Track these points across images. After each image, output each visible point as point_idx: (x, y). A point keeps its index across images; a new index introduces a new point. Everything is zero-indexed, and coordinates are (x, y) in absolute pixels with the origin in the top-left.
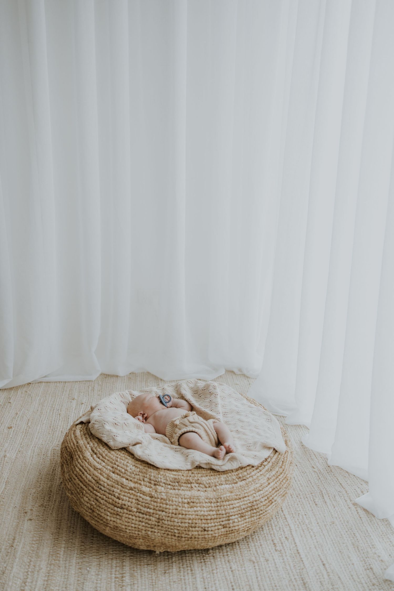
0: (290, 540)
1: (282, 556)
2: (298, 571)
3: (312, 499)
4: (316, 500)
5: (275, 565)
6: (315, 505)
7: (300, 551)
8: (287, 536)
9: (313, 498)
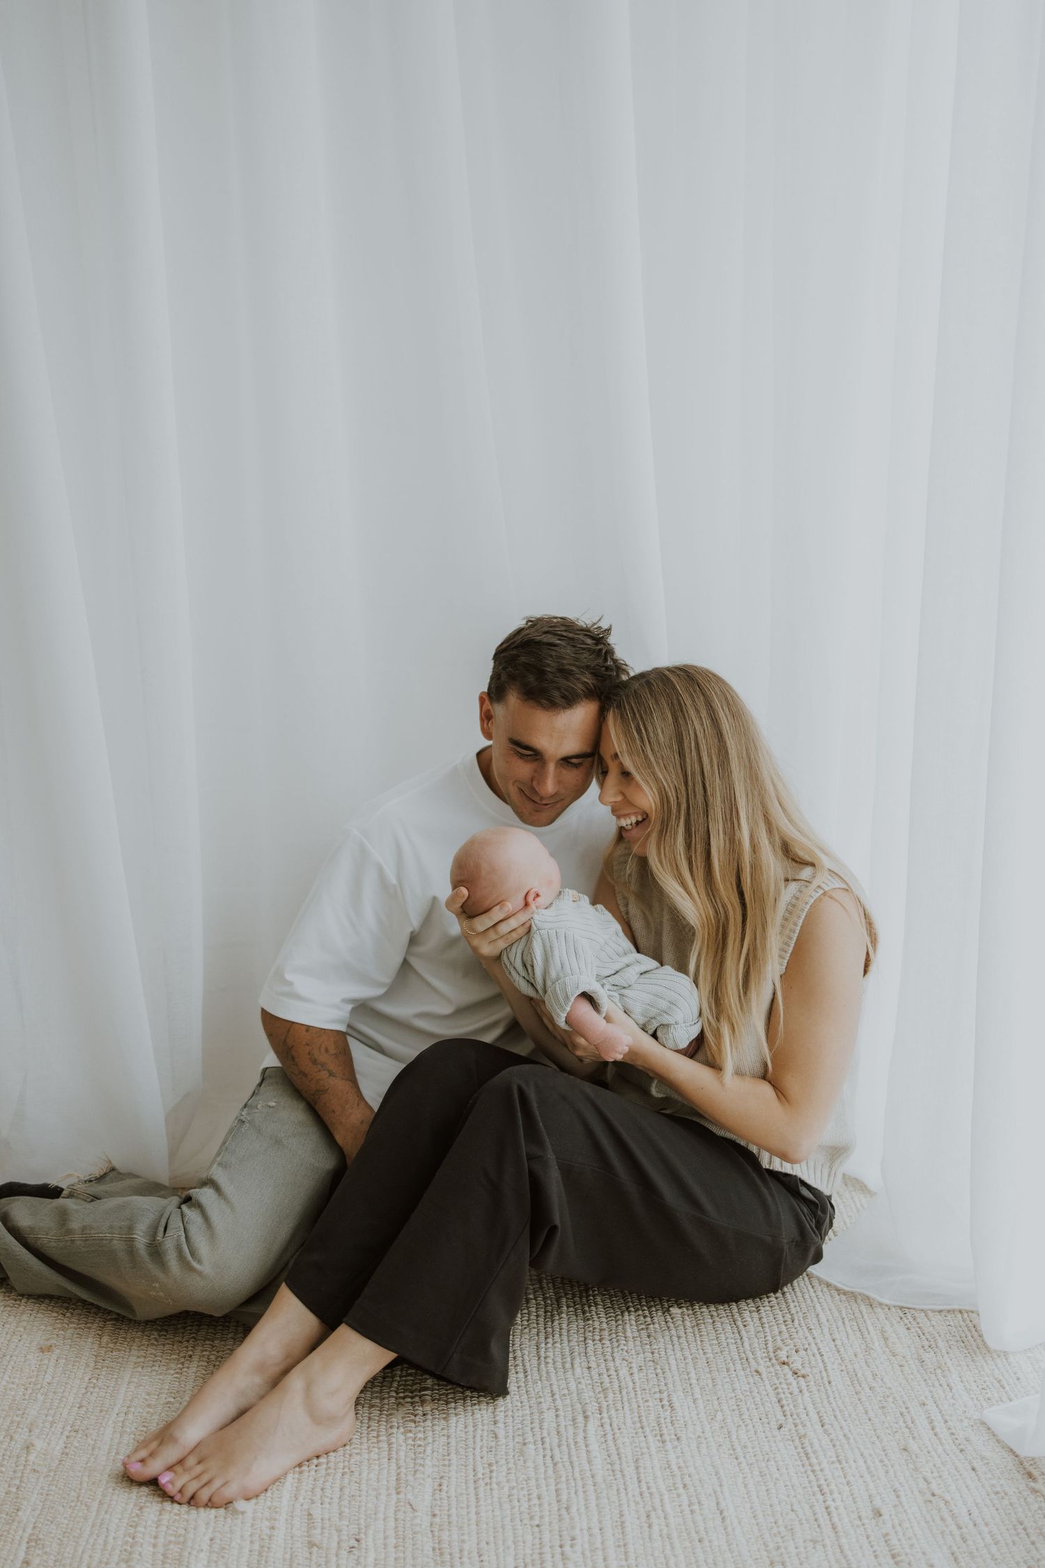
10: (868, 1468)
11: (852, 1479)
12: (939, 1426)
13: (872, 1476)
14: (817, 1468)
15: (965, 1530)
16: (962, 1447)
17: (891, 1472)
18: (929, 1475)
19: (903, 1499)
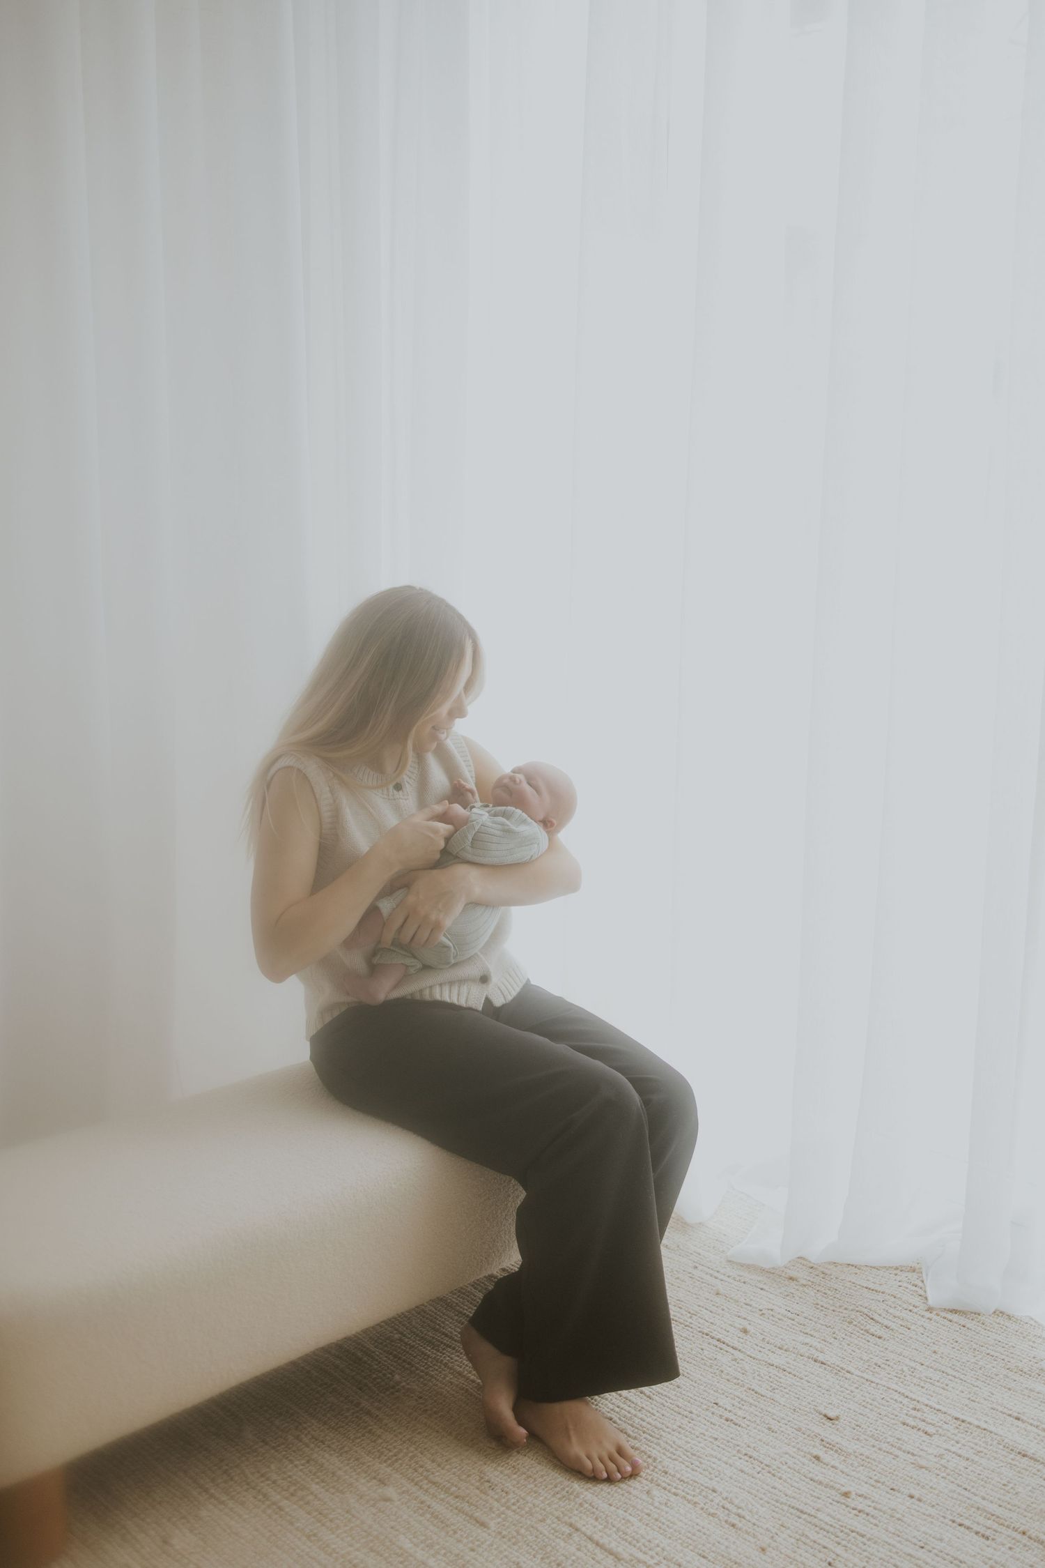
0: (925, 1410)
1: (948, 1437)
2: (1001, 1447)
3: (862, 1332)
4: (872, 1330)
5: (960, 1456)
6: (878, 1339)
7: (962, 1417)
8: (911, 1406)
9: (862, 1330)
10: (711, 1312)
11: (711, 1321)
12: (716, 1274)
13: (719, 1315)
14: (688, 1323)
15: (796, 1320)
16: (742, 1281)
17: (726, 1309)
18: (744, 1301)
19: (749, 1318)
